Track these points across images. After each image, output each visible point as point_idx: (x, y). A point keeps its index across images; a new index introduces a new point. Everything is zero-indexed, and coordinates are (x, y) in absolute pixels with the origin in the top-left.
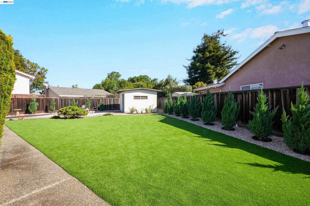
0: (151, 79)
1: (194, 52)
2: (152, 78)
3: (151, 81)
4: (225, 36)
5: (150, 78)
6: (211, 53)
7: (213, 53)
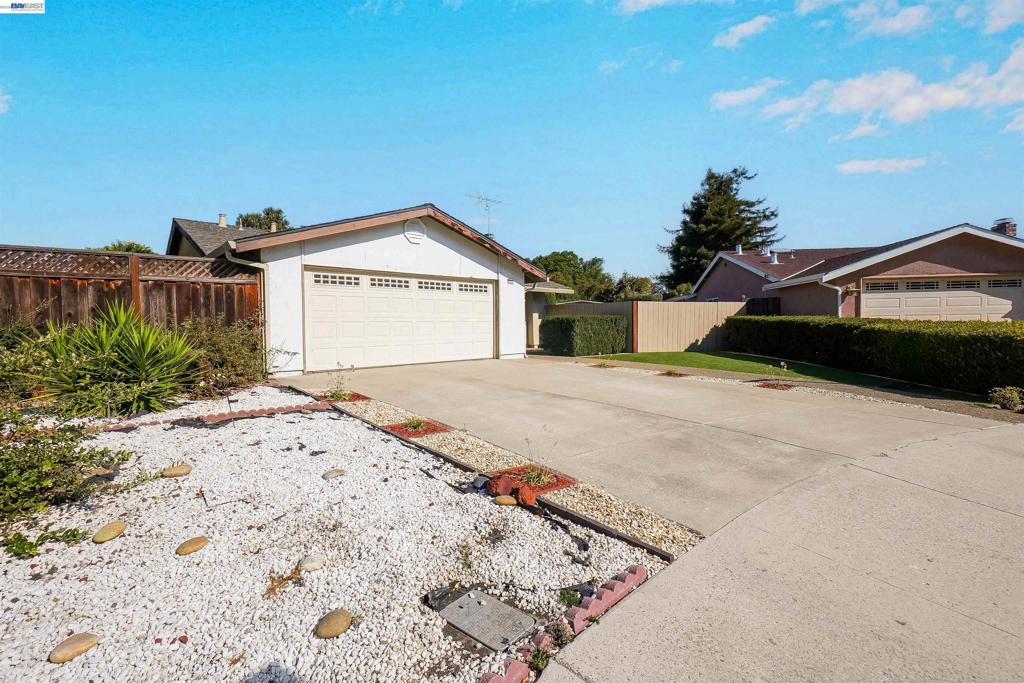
0: (585, 261)
1: (686, 211)
2: (587, 258)
3: (584, 267)
4: (750, 178)
5: (581, 259)
6: (710, 225)
7: (714, 225)
